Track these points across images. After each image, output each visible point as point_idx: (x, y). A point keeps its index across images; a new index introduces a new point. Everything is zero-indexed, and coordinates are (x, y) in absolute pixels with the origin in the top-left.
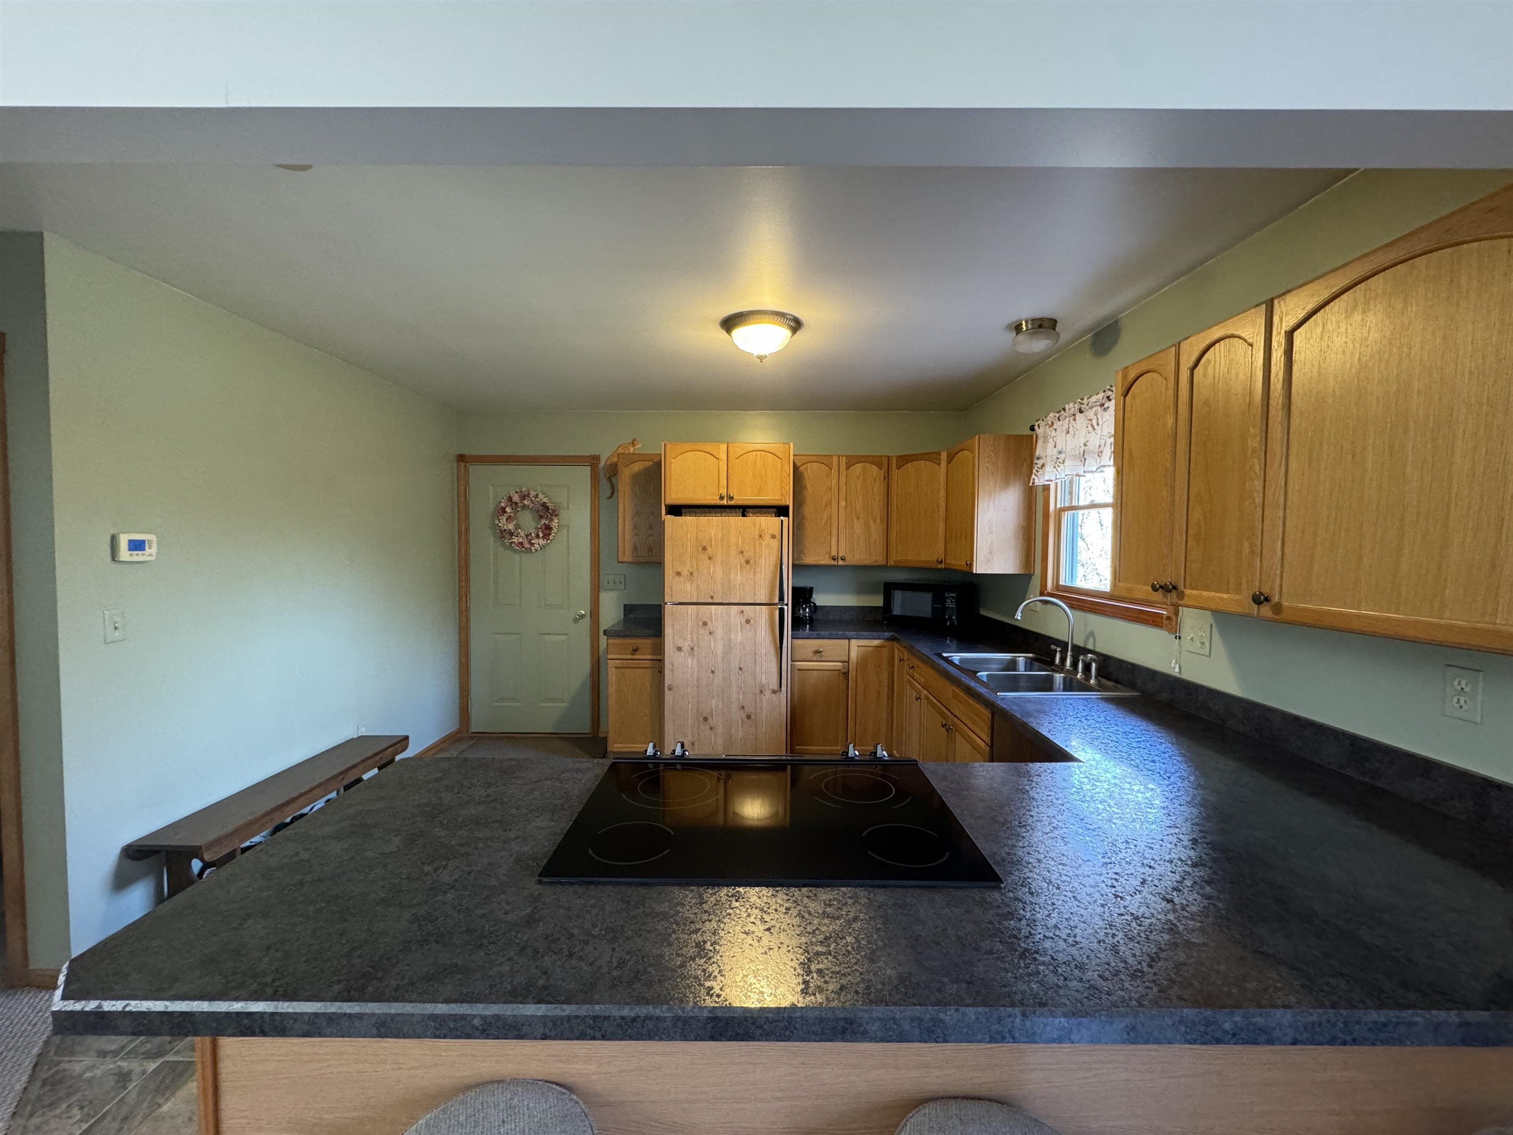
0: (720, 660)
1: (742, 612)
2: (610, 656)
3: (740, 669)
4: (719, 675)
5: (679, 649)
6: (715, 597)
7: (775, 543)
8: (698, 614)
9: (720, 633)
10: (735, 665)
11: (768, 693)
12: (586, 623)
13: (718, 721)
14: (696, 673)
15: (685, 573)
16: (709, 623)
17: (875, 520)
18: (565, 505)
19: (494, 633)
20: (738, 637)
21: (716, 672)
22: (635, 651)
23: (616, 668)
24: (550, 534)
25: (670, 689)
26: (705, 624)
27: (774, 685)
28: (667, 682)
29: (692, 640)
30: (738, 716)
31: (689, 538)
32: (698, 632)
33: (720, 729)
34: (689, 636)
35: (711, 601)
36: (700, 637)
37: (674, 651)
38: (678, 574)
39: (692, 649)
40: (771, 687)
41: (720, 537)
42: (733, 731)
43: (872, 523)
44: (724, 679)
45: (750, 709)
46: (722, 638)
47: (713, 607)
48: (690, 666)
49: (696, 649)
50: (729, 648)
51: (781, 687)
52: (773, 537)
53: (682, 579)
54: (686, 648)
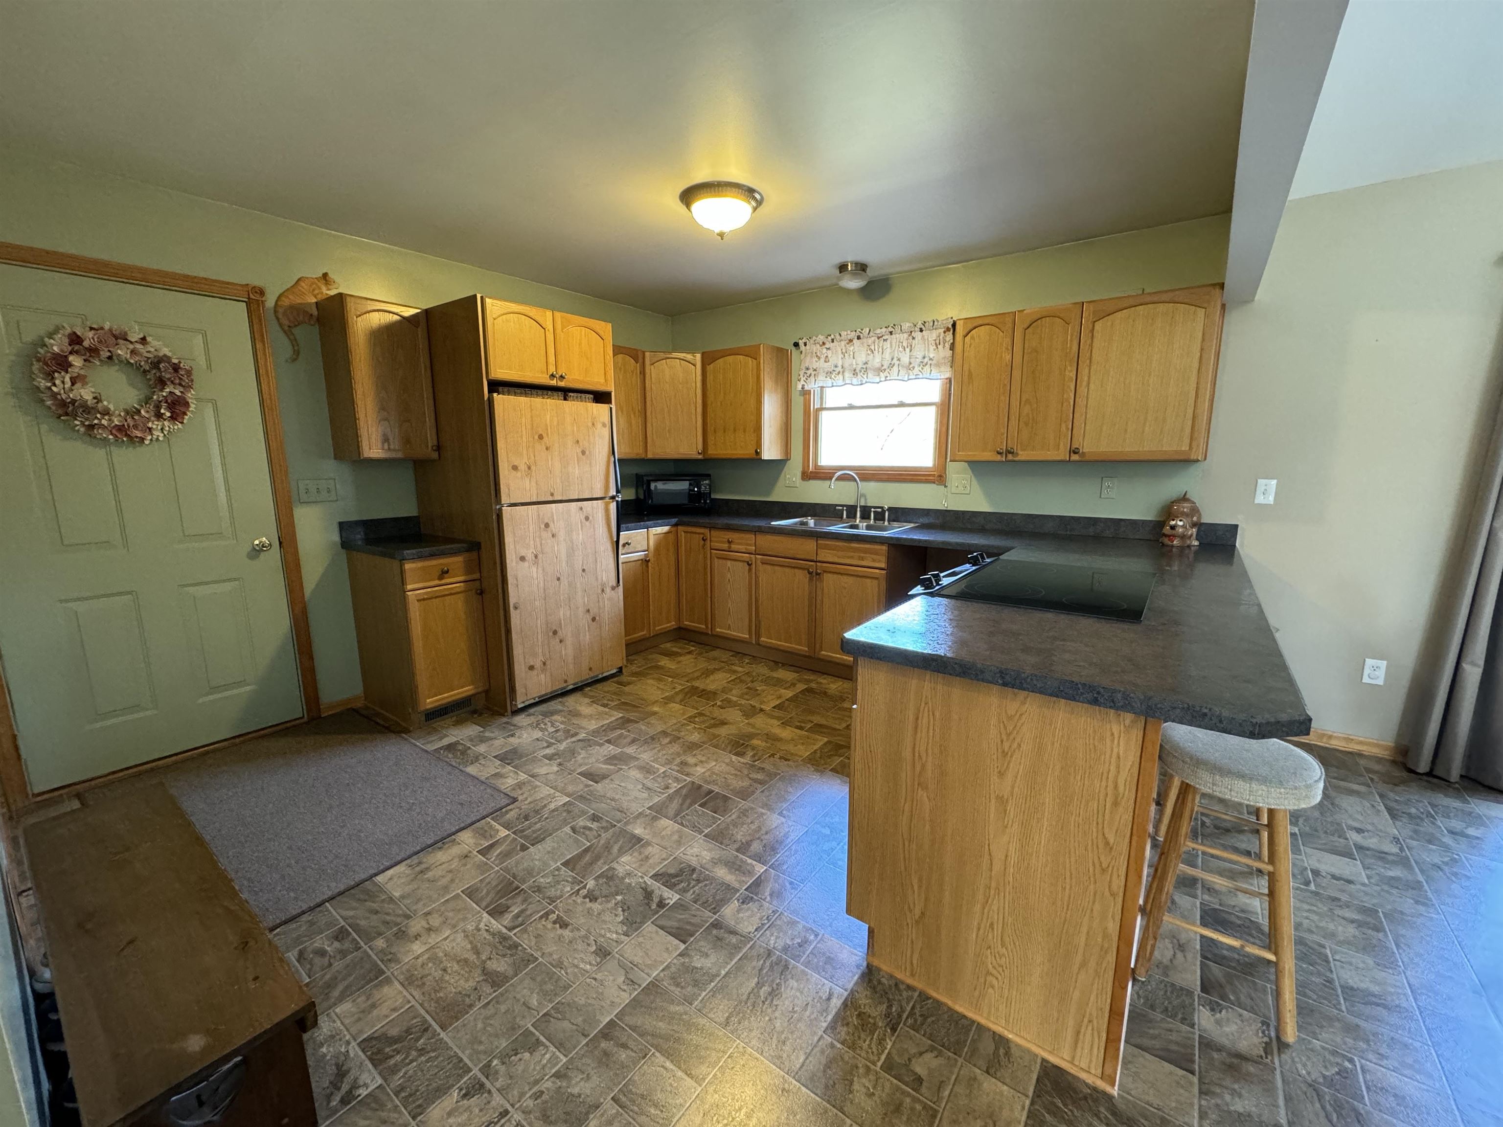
0: (564, 564)
1: (581, 509)
2: (409, 587)
3: (584, 570)
4: (565, 582)
5: (523, 559)
6: (555, 494)
7: (606, 432)
8: (539, 515)
9: (562, 535)
10: (578, 567)
11: (608, 590)
12: (274, 556)
13: (567, 632)
14: (542, 584)
15: (522, 467)
16: (551, 525)
17: (635, 414)
18: (202, 361)
19: (61, 601)
20: (579, 537)
21: (562, 578)
22: (444, 573)
23: (418, 601)
24: (185, 414)
25: (516, 608)
26: (547, 525)
27: (613, 582)
28: (512, 600)
29: (535, 547)
30: (584, 621)
31: (523, 424)
32: (540, 537)
33: (569, 641)
34: (532, 542)
35: (551, 499)
36: (543, 542)
37: (517, 563)
38: (515, 468)
39: (536, 557)
40: (611, 584)
41: (555, 423)
42: (581, 638)
43: (632, 416)
44: (570, 584)
45: (594, 611)
46: (565, 540)
47: (554, 505)
48: (535, 576)
49: (540, 556)
50: (571, 552)
51: (618, 582)
52: (604, 425)
53: (519, 474)
54: (530, 556)
